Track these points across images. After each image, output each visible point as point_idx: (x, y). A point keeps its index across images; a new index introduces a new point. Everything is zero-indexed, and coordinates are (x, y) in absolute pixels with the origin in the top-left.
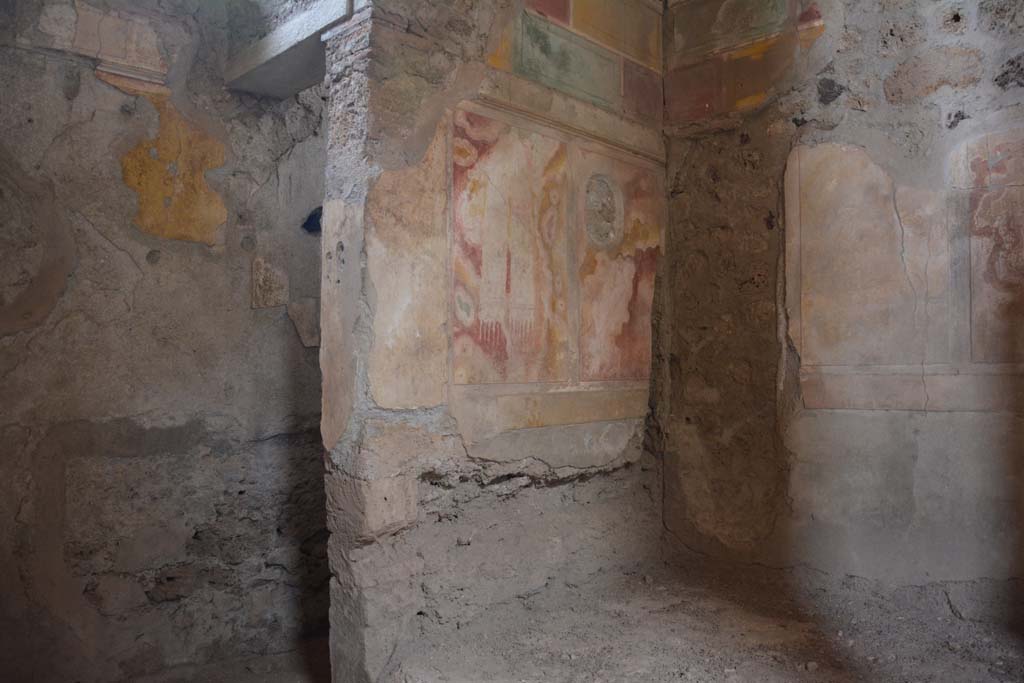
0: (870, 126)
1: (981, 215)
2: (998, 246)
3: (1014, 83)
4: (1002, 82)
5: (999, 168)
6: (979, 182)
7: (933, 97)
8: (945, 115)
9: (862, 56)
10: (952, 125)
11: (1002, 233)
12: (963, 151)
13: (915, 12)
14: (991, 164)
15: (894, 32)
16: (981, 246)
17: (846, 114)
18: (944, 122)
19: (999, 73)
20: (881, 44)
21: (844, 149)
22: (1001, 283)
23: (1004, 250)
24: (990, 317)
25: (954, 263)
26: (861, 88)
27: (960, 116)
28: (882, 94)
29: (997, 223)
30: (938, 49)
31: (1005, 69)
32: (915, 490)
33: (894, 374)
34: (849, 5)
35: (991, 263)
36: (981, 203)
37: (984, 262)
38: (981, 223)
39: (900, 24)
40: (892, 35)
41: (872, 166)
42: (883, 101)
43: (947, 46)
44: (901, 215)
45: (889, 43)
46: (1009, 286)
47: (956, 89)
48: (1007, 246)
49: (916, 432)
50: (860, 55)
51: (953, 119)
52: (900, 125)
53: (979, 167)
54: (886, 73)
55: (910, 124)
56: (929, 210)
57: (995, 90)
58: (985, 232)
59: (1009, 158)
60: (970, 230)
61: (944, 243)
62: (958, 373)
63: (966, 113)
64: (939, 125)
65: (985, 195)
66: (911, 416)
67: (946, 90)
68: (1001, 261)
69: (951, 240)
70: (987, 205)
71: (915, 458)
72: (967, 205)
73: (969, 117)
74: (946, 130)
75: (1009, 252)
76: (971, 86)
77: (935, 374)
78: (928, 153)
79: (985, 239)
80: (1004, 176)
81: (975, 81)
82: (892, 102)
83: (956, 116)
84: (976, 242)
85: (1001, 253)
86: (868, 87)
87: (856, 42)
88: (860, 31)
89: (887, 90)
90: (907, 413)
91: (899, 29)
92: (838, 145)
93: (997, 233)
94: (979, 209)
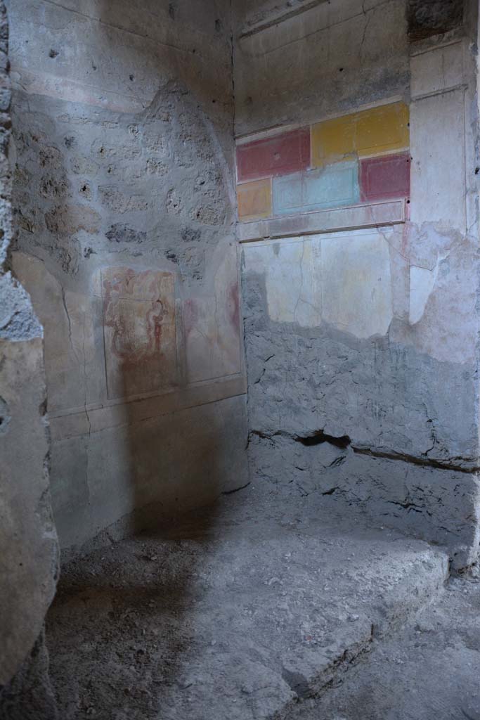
0: (38, 244)
1: (109, 314)
2: (117, 332)
3: (115, 239)
4: (109, 237)
5: (116, 288)
6: (107, 294)
7: (77, 235)
8: (83, 250)
9: (29, 192)
10: (87, 256)
11: (118, 325)
12: (99, 275)
13: (65, 175)
14: (112, 285)
15: (53, 183)
16: (109, 331)
17: (20, 232)
18: (83, 253)
19: (107, 230)
20: (42, 188)
21: (29, 259)
22: (118, 352)
23: (119, 334)
24: (115, 373)
25: (96, 342)
26: (29, 215)
27: (90, 251)
28: (45, 223)
29: (116, 319)
30: (79, 205)
31: (111, 229)
32: (88, 482)
33: (71, 414)
34: (20, 149)
35: (114, 341)
36: (108, 307)
37: (111, 342)
38: (108, 319)
39: (56, 180)
40: (51, 185)
41: (48, 274)
42: (46, 229)
43: (83, 205)
44: (68, 310)
45: (48, 189)
46: (122, 355)
47: (88, 234)
48: (120, 332)
49: (86, 447)
50: (26, 190)
51: (87, 252)
52: (57, 248)
53: (106, 285)
54: (46, 210)
55: (63, 249)
56: (84, 308)
57: (106, 240)
58: (110, 324)
59: (120, 283)
60: (103, 322)
61: (91, 329)
62: (102, 408)
63: (94, 249)
64: (80, 254)
65: (110, 302)
66: (82, 438)
67: (83, 233)
68: (118, 340)
69: (95, 329)
70: (111, 308)
71: (86, 463)
72: (102, 306)
73: (95, 253)
74: (83, 258)
75: (121, 336)
76: (95, 234)
77: (92, 410)
78: (76, 271)
79: (111, 328)
80: (118, 292)
81: (97, 232)
82: (52, 231)
83: (89, 250)
84: (107, 329)
85: (118, 336)
86: (34, 215)
87: (25, 179)
88: (26, 172)
89: (49, 222)
90: (80, 437)
91: (55, 182)
92: (25, 256)
93: (116, 325)
94: (108, 310)
